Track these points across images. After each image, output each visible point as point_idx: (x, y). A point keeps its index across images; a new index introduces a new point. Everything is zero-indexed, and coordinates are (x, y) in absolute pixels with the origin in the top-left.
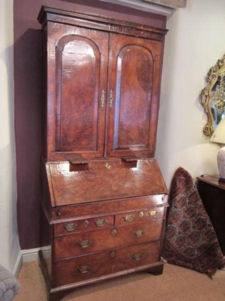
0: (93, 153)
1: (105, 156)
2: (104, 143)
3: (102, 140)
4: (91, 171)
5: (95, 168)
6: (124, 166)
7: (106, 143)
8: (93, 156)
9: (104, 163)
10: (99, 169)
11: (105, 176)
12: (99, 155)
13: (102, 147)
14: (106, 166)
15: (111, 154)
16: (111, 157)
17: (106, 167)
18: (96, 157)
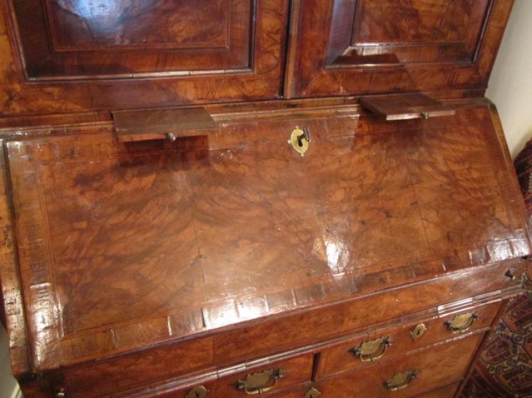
0: (233, 80)
1: (289, 92)
2: (288, 28)
3: (279, 15)
4: (218, 168)
5: (236, 153)
6: (367, 139)
7: (294, 31)
8: (233, 92)
9: (282, 126)
10: (256, 155)
11: (283, 194)
12: (260, 87)
13: (277, 49)
14: (293, 140)
15: (314, 84)
16: (315, 94)
17: (290, 147)
18: (246, 98)
